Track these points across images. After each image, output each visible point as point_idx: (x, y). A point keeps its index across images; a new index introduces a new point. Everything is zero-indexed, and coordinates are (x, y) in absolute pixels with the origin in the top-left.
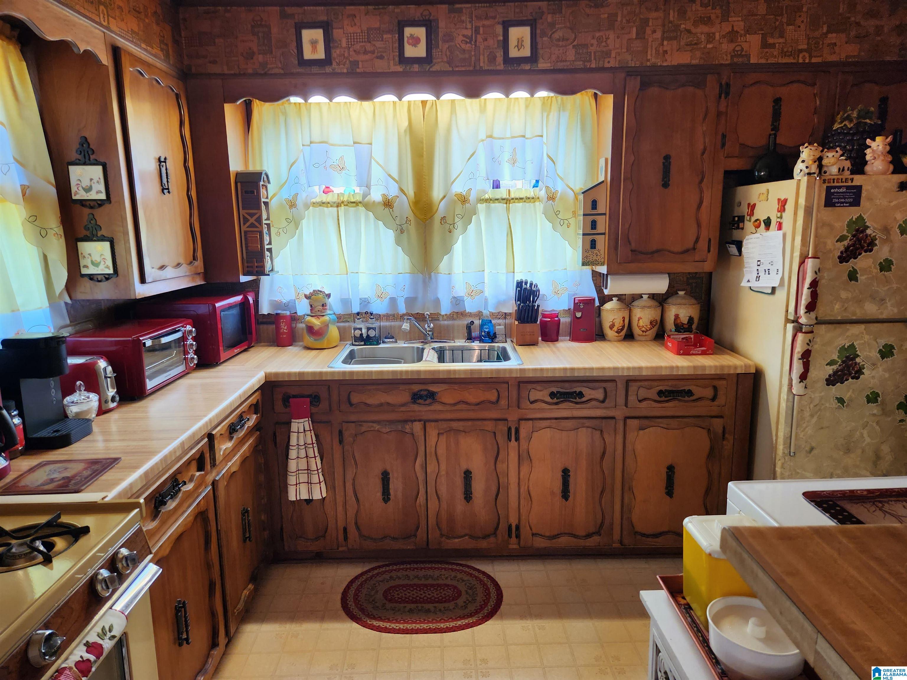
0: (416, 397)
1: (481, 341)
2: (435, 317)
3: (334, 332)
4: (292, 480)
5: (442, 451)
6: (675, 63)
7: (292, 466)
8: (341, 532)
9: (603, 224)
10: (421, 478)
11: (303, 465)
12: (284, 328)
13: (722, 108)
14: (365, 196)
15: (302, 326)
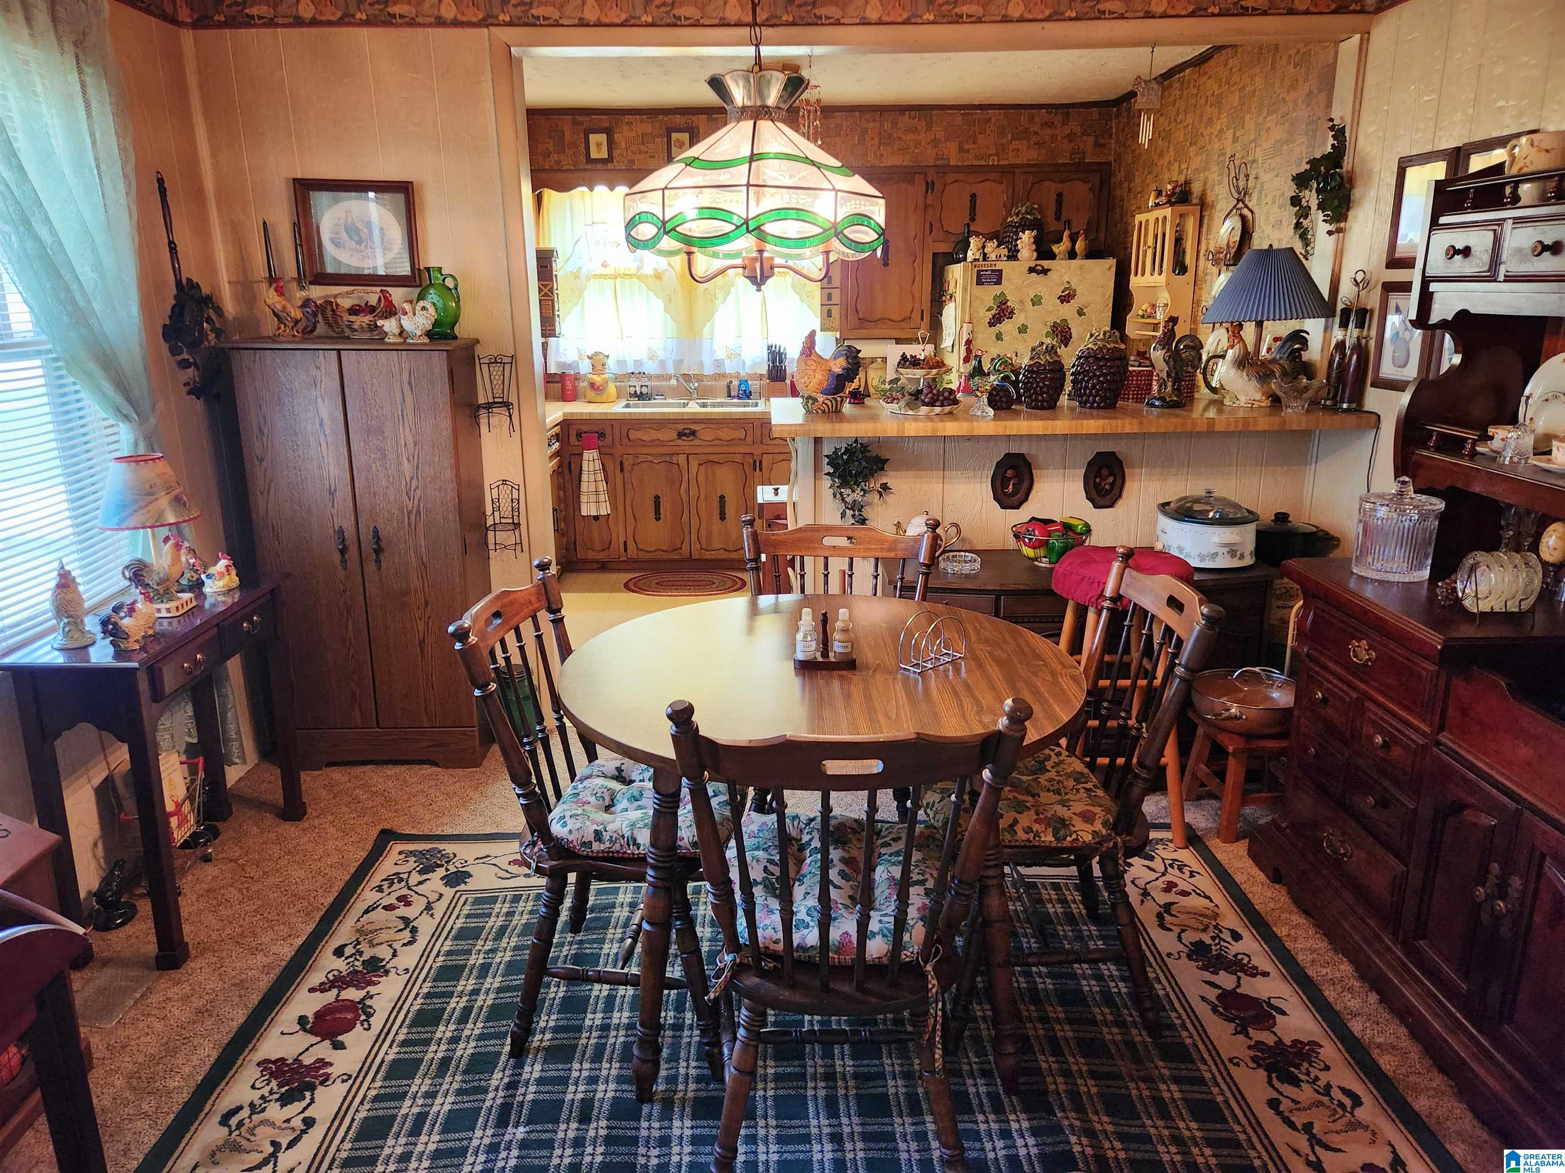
0: (681, 435)
1: (740, 398)
2: (699, 378)
3: (612, 388)
4: (584, 499)
5: (701, 478)
6: (890, 164)
7: (584, 487)
8: (622, 546)
9: (836, 296)
10: (685, 499)
11: (592, 488)
12: (569, 385)
13: (929, 202)
14: (639, 269)
15: (586, 384)
